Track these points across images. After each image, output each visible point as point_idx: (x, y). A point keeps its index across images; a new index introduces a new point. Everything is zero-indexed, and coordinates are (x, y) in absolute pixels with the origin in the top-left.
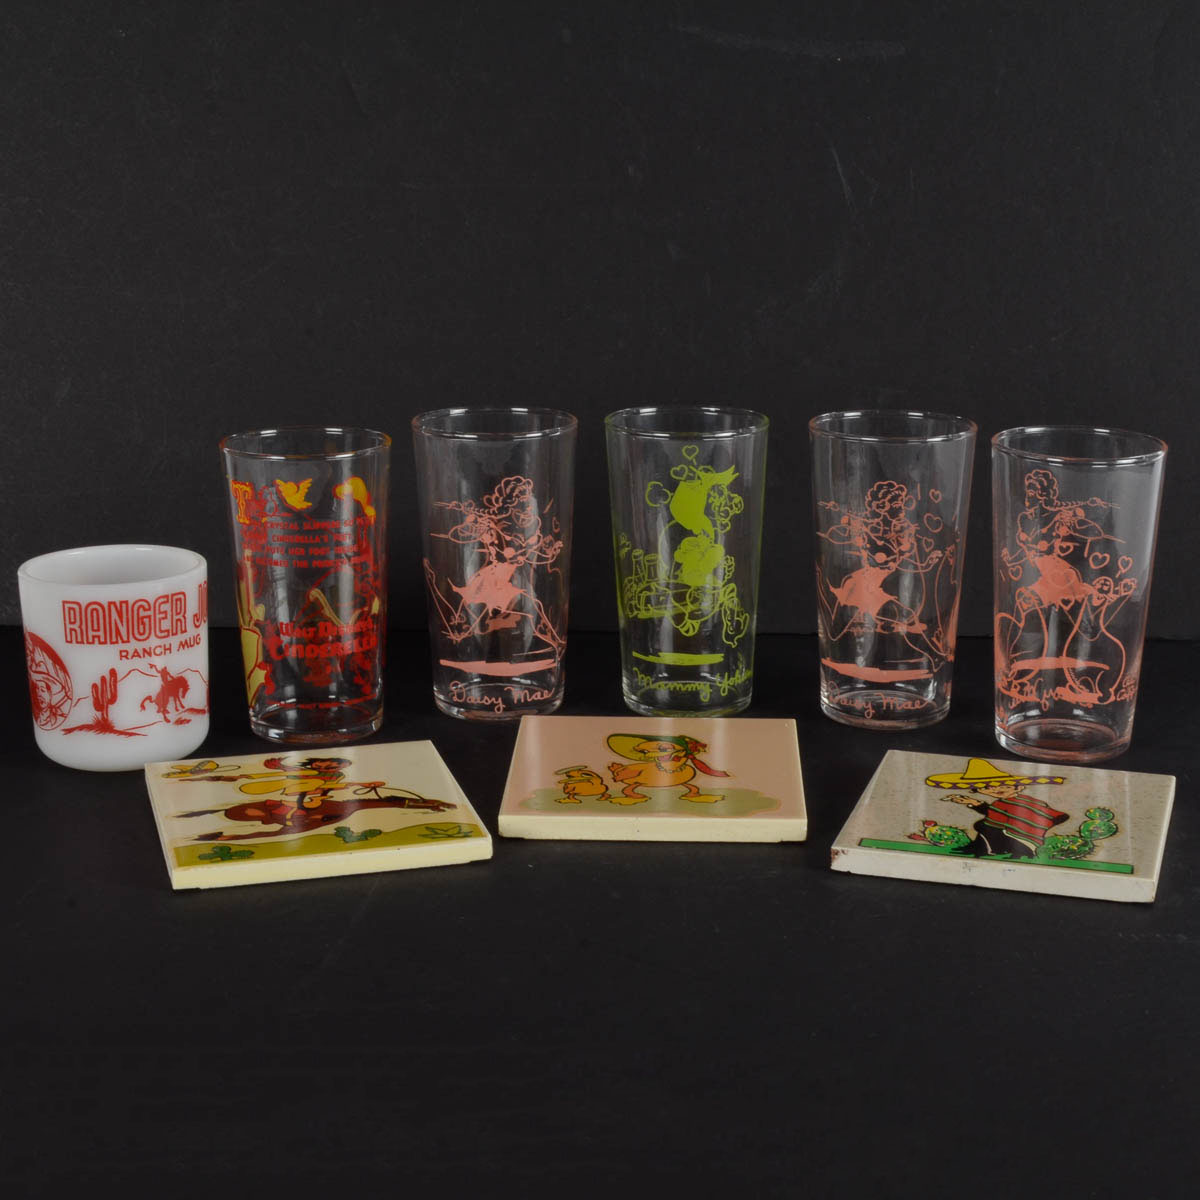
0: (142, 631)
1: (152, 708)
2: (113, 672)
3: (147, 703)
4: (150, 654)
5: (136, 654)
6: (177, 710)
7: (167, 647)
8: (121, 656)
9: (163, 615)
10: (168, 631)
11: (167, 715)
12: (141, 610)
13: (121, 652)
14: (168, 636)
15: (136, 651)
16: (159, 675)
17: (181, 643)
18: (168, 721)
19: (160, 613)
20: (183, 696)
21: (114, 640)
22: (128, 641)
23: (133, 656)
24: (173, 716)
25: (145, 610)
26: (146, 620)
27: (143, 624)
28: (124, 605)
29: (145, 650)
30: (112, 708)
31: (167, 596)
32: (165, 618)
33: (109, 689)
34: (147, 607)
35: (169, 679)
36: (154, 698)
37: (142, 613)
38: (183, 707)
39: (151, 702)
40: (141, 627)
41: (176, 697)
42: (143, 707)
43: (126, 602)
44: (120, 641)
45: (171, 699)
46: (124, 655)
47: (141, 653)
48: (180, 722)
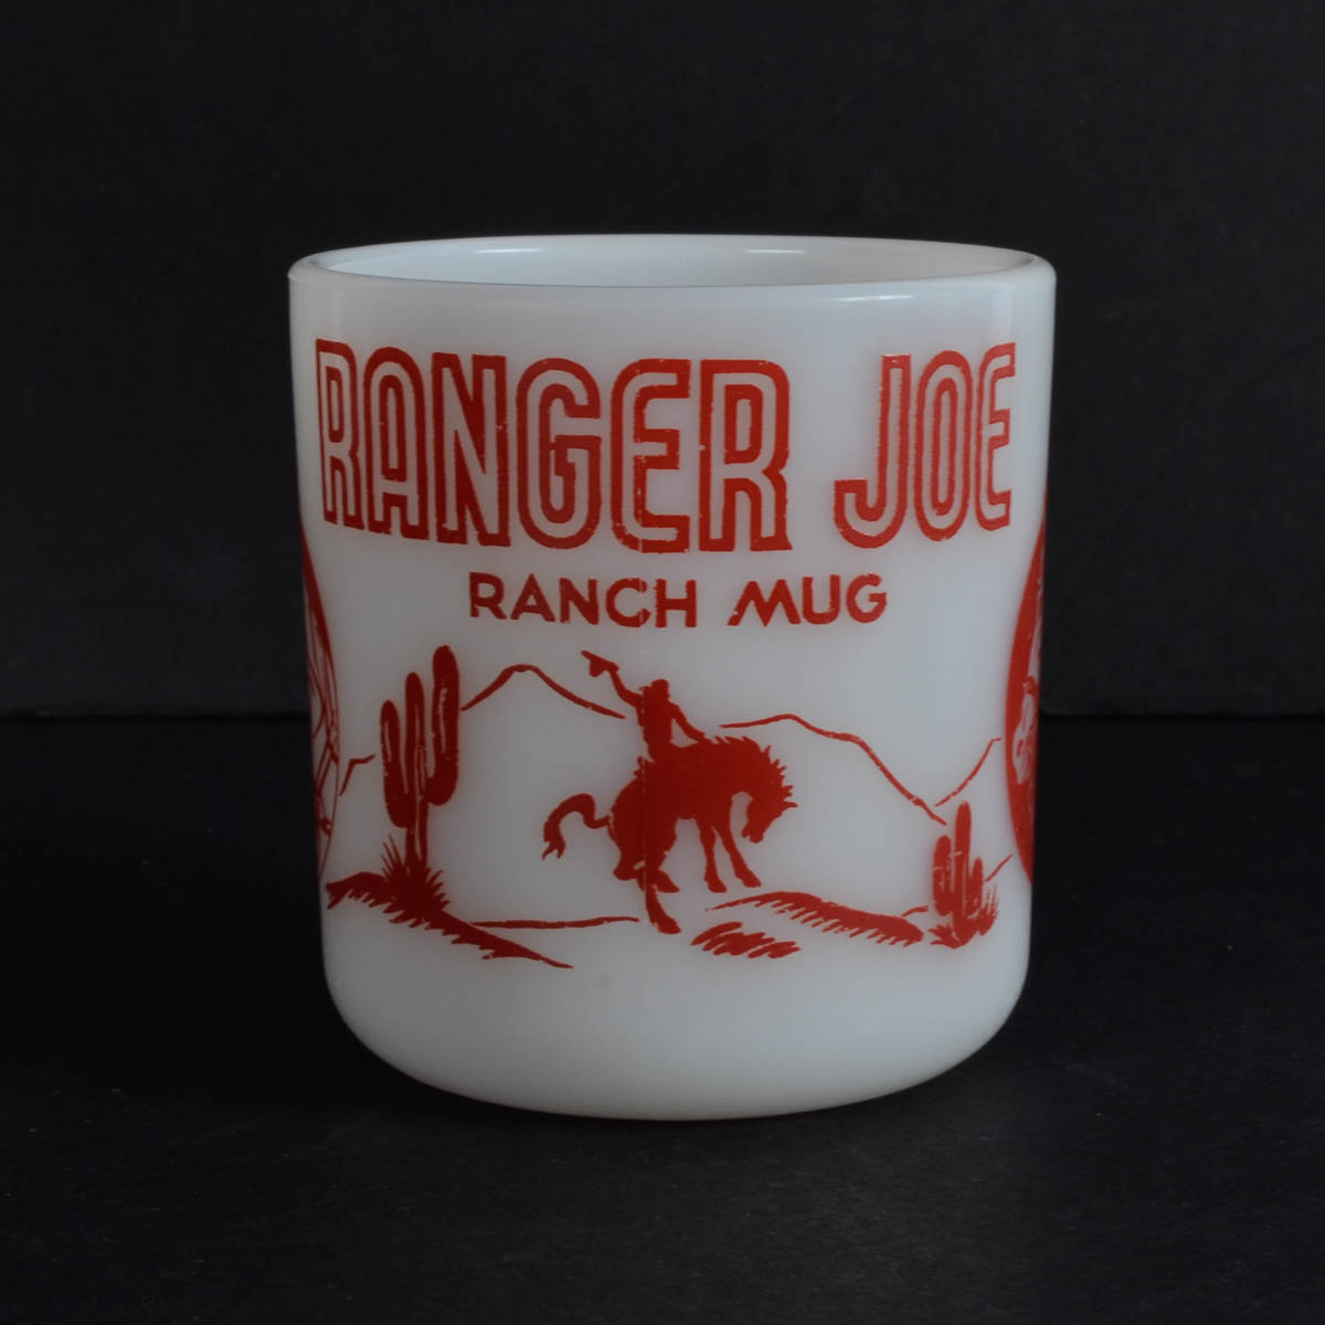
0: (557, 502)
1: (594, 850)
2: (445, 662)
3: (572, 825)
4: (591, 613)
5: (532, 600)
6: (716, 885)
7: (676, 592)
8: (476, 601)
9: (658, 449)
10: (680, 523)
11: (664, 898)
12: (558, 406)
13: (476, 579)
14: (680, 545)
15: (532, 586)
16: (629, 711)
17: (752, 591)
18: (668, 925)
19: (643, 434)
20: (755, 831)
21: (452, 524)
22: (502, 539)
23: (521, 608)
24: (692, 905)
25: (573, 410)
26: (578, 457)
27: (568, 472)
28: (489, 376)
29: (566, 587)
30: (439, 817)
31: (680, 367)
32: (670, 461)
33: (430, 735)
34: (581, 398)
35: (679, 739)
36: (603, 809)
37: (562, 424)
38: (750, 879)
39: (591, 822)
40: (557, 483)
41: (713, 828)
42: (554, 839)
43: (498, 363)
44: (472, 533)
45: (687, 832)
46: (484, 595)
47: (554, 600)
48: (726, 940)
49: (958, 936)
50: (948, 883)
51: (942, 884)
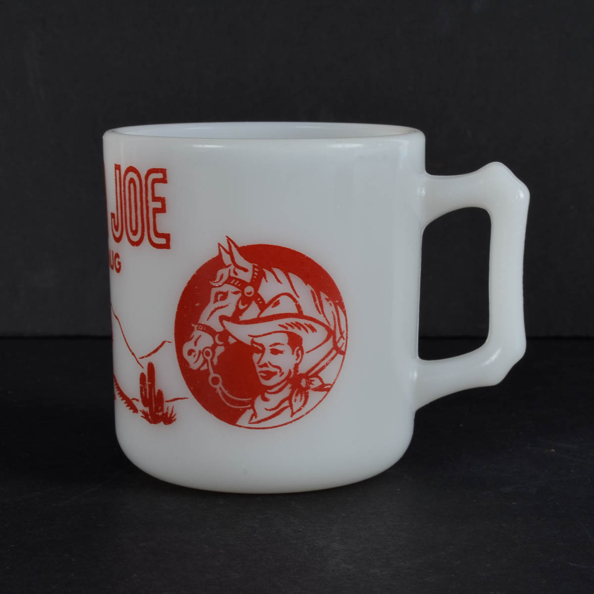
49: (152, 418)
50: (146, 393)
51: (143, 393)
